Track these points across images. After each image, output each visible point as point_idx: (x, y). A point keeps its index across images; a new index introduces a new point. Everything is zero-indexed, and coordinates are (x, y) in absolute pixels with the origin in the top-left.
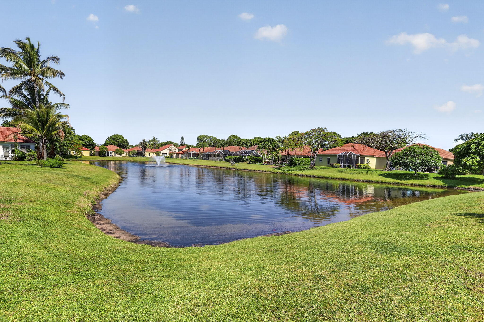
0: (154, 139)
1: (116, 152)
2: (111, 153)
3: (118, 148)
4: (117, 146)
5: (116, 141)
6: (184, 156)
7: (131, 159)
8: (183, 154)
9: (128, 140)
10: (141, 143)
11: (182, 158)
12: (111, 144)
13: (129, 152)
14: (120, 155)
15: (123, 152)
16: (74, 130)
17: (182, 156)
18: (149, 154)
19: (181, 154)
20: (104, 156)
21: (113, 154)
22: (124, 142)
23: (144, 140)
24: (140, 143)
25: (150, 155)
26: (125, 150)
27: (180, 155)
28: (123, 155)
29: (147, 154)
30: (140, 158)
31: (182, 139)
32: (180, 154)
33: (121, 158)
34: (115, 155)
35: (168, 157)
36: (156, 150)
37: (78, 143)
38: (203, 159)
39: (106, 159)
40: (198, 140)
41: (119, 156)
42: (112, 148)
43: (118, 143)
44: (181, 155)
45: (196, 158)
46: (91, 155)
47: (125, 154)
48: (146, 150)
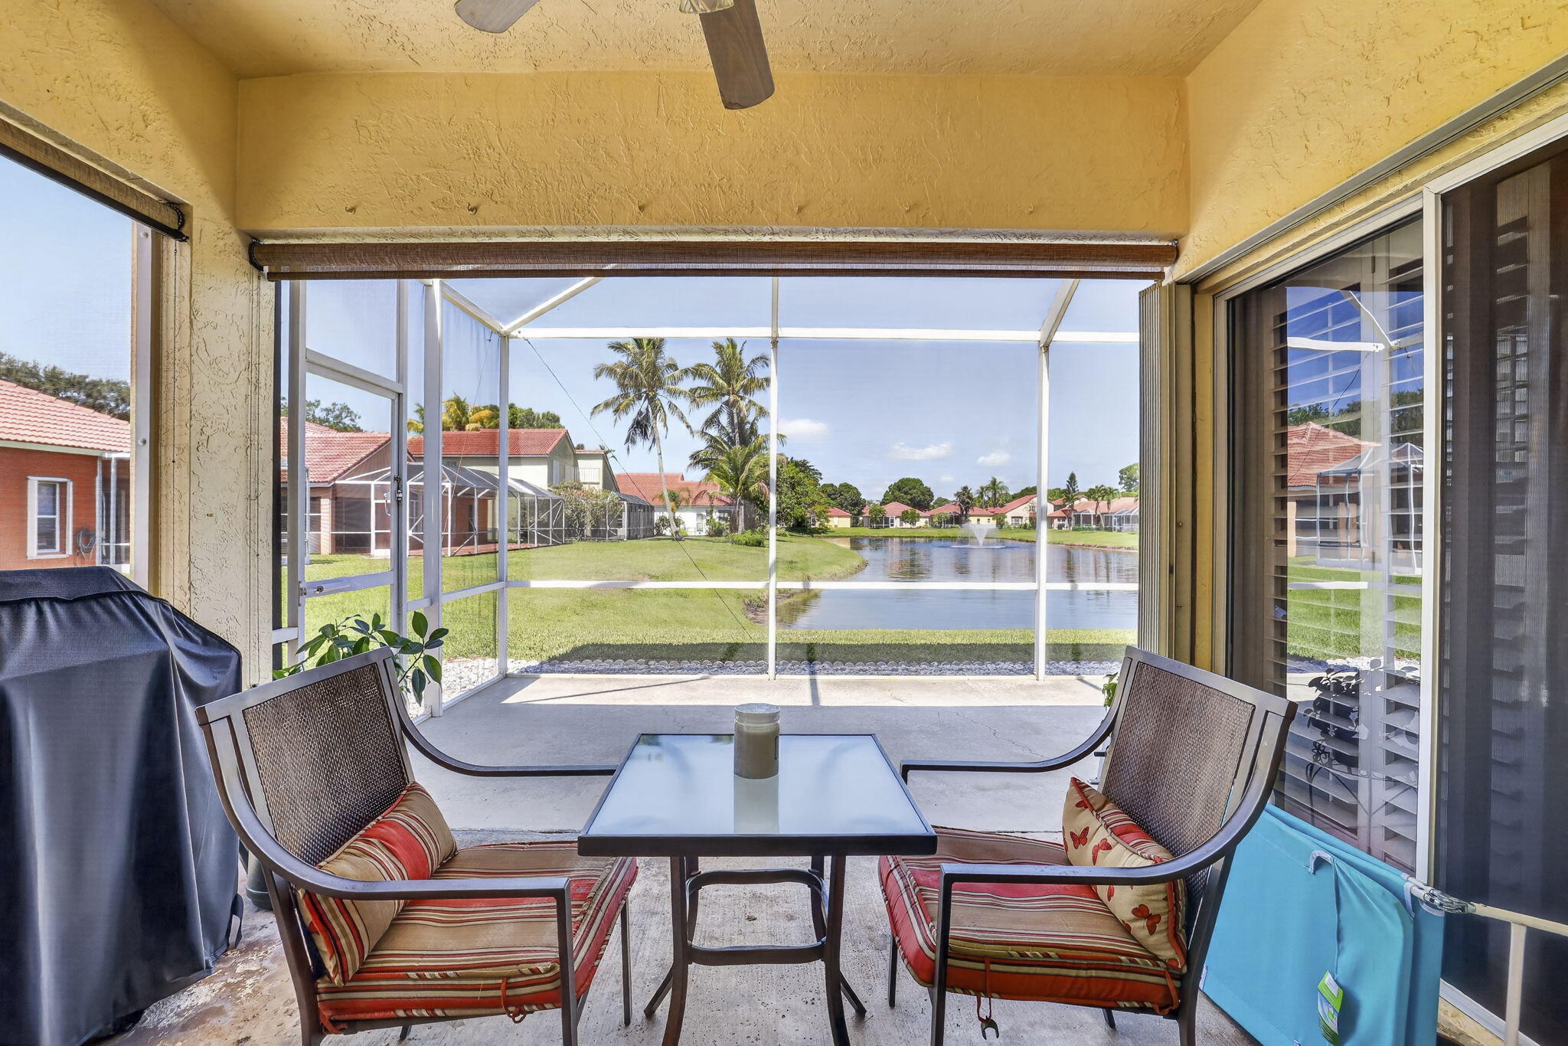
0: (994, 482)
1: (904, 517)
2: (892, 521)
3: (908, 508)
4: (908, 505)
5: (906, 493)
6: (1066, 522)
7: (935, 532)
8: (1064, 519)
9: (932, 490)
10: (958, 495)
11: (1060, 527)
12: (896, 499)
13: (931, 518)
14: (913, 522)
15: (919, 517)
16: (820, 474)
17: (1061, 523)
18: (978, 520)
19: (1059, 518)
20: (878, 528)
21: (897, 522)
22: (923, 494)
23: (965, 488)
24: (955, 495)
25: (981, 522)
26: (922, 514)
27: (1056, 521)
28: (918, 524)
29: (973, 520)
30: (957, 531)
31: (1072, 478)
32: (1056, 517)
33: (912, 531)
34: (901, 524)
35: (1025, 527)
36: (998, 510)
37: (822, 501)
38: (1106, 529)
39: (882, 533)
40: (1122, 478)
41: (908, 525)
42: (894, 509)
43: (909, 497)
44: (1059, 520)
45: (1094, 527)
46: (855, 524)
47: (921, 522)
48: (970, 512)
